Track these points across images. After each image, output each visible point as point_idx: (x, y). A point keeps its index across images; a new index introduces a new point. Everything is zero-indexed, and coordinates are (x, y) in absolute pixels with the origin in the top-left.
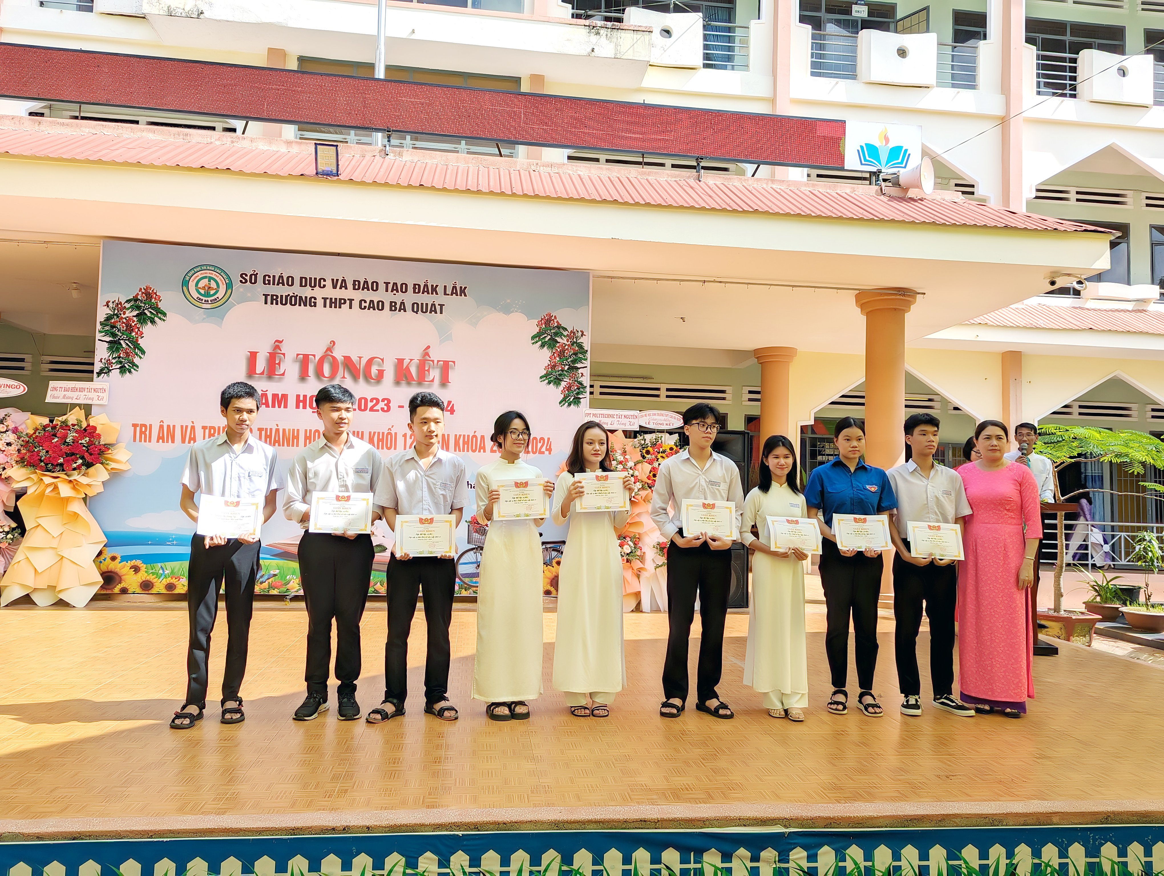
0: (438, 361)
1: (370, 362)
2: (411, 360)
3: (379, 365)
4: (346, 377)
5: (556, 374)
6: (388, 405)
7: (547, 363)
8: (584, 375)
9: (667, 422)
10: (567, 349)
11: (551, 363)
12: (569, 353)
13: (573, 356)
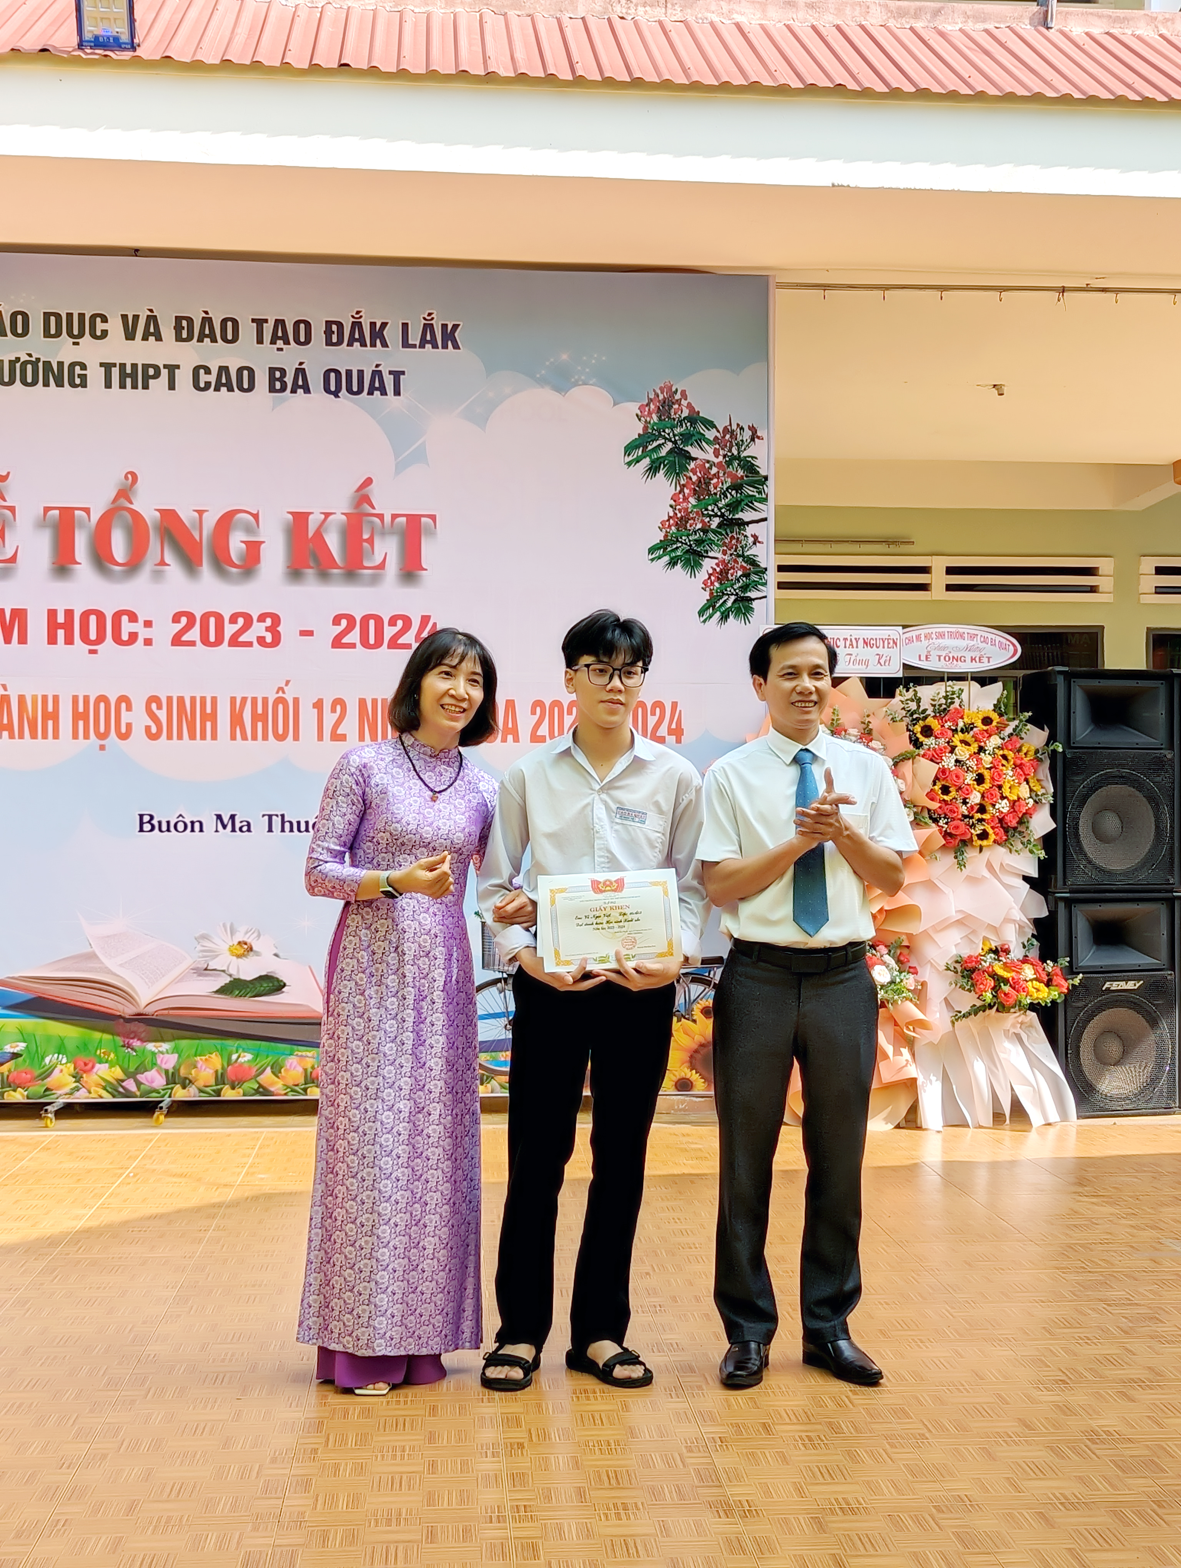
0: (394, 517)
1: (226, 522)
2: (327, 515)
3: (249, 530)
4: (167, 560)
5: (690, 541)
6: (274, 629)
7: (664, 511)
8: (760, 539)
9: (973, 655)
10: (715, 475)
11: (677, 512)
12: (720, 485)
13: (730, 494)
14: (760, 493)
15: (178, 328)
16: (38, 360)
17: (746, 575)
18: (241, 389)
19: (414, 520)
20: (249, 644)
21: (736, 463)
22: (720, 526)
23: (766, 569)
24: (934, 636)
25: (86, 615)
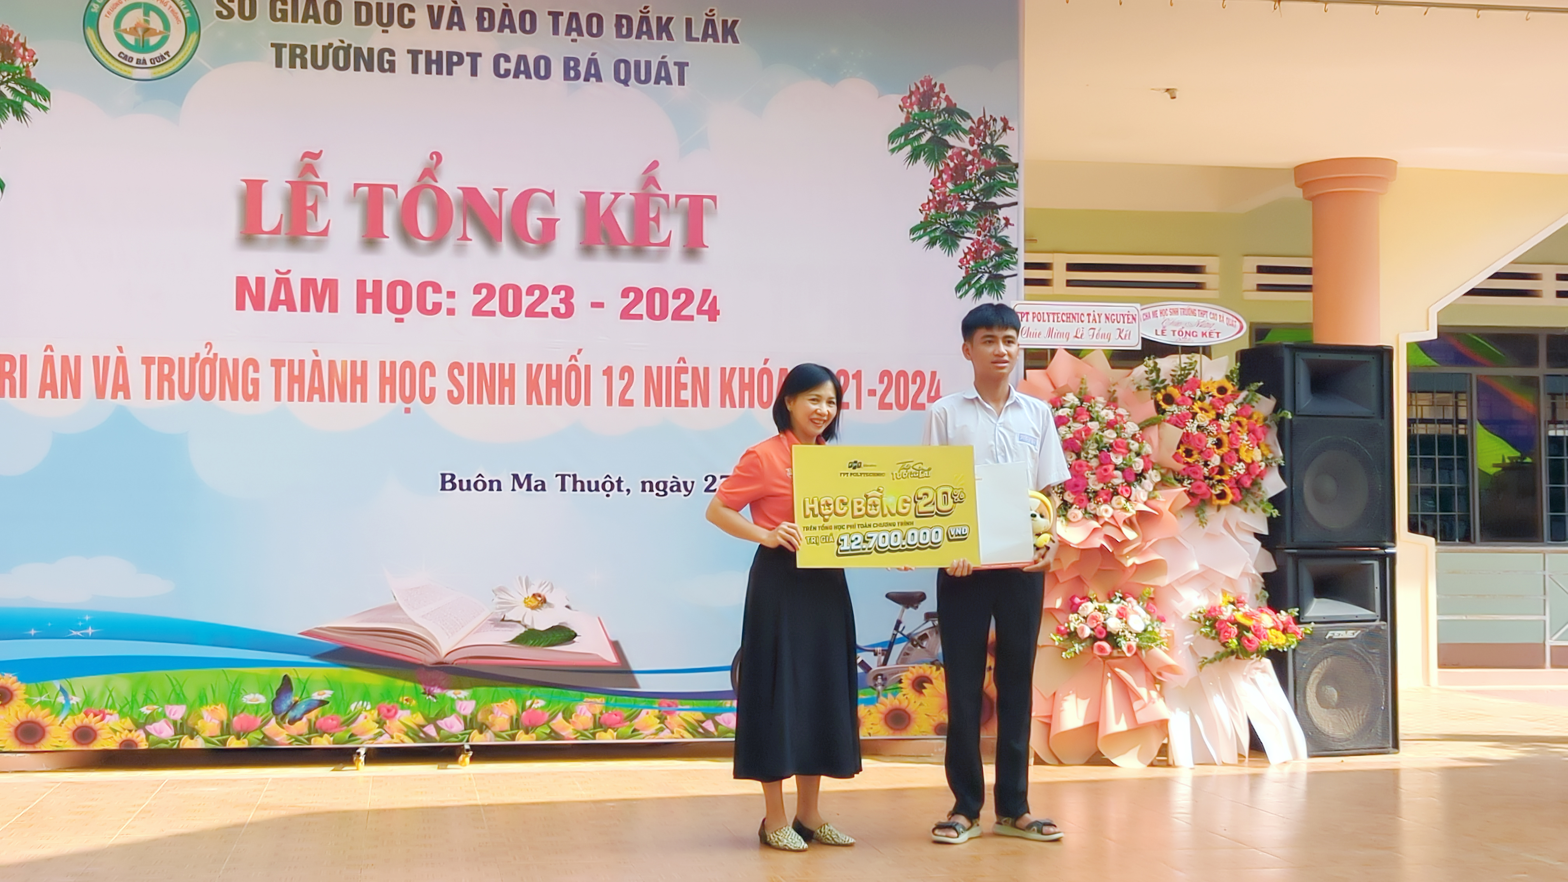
0: (678, 197)
1: (524, 200)
2: (617, 195)
3: (545, 208)
4: (469, 235)
5: (947, 222)
6: (567, 301)
7: (925, 195)
8: (1011, 222)
9: (1204, 330)
10: (970, 162)
11: (936, 196)
12: (975, 172)
13: (984, 179)
14: (1011, 179)
15: (480, 19)
16: (350, 46)
17: (999, 254)
18: (538, 76)
19: (696, 201)
20: (545, 315)
21: (989, 152)
22: (974, 209)
23: (1017, 249)
24: (1168, 312)
25: (393, 286)
